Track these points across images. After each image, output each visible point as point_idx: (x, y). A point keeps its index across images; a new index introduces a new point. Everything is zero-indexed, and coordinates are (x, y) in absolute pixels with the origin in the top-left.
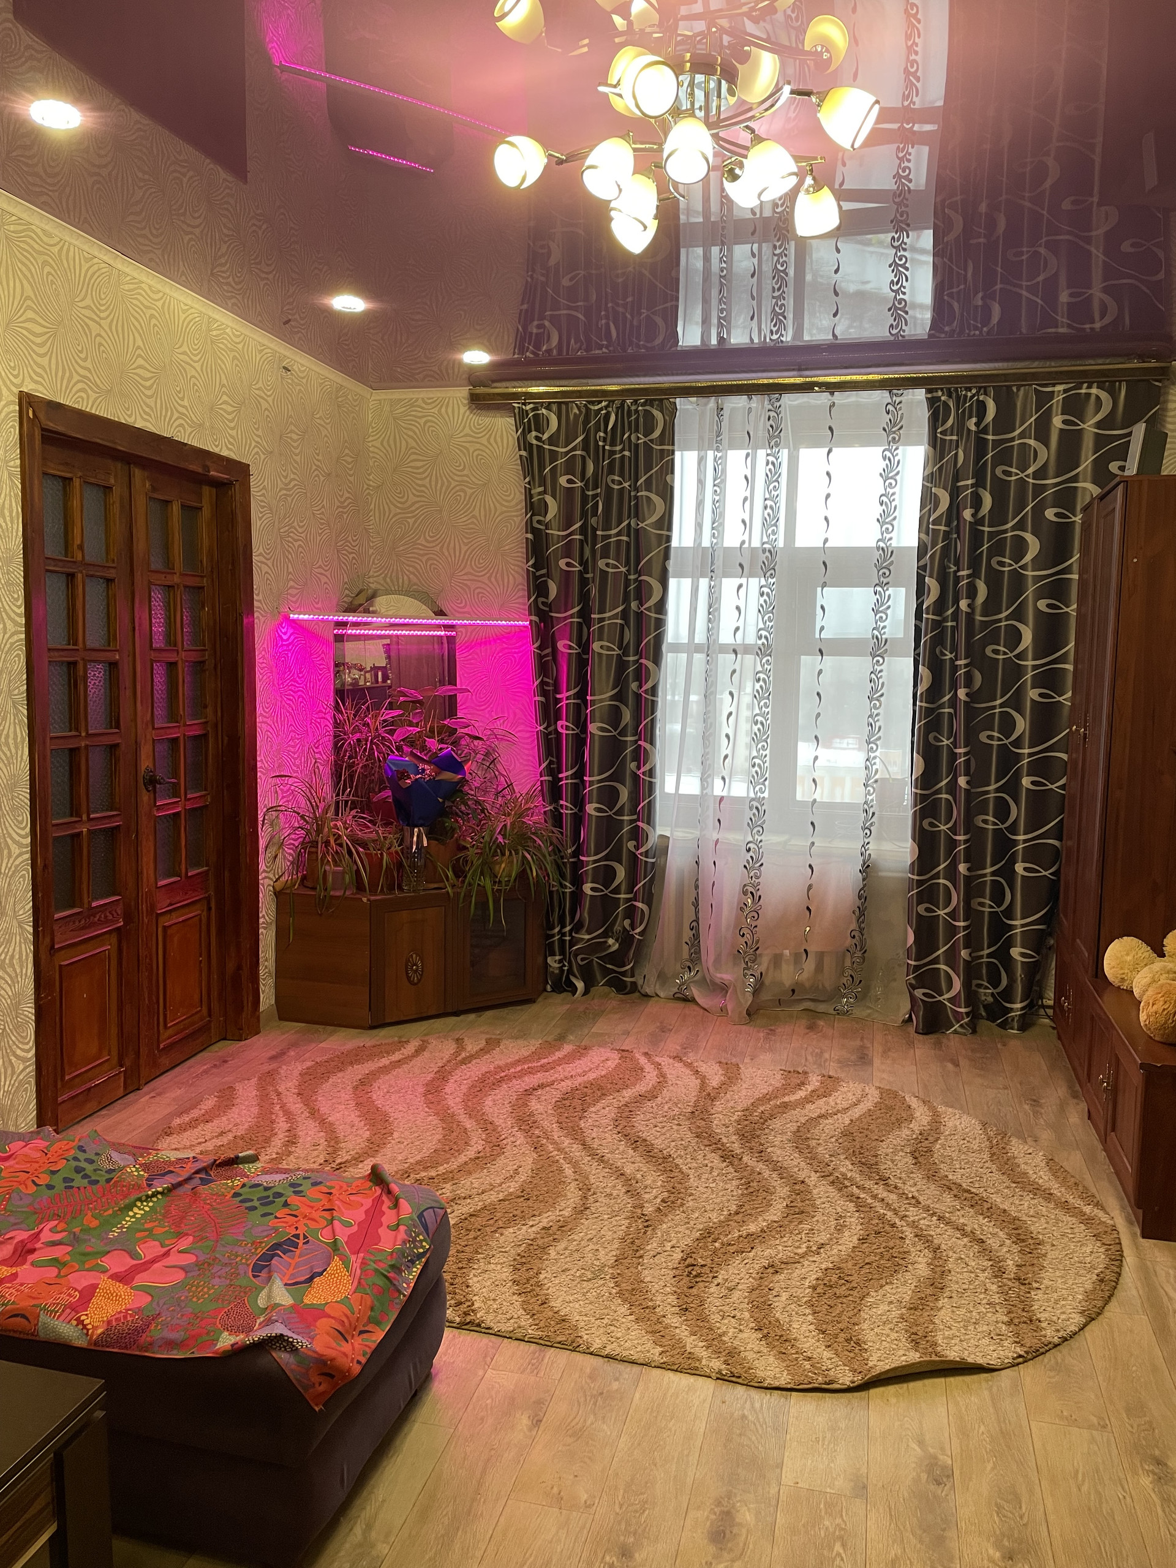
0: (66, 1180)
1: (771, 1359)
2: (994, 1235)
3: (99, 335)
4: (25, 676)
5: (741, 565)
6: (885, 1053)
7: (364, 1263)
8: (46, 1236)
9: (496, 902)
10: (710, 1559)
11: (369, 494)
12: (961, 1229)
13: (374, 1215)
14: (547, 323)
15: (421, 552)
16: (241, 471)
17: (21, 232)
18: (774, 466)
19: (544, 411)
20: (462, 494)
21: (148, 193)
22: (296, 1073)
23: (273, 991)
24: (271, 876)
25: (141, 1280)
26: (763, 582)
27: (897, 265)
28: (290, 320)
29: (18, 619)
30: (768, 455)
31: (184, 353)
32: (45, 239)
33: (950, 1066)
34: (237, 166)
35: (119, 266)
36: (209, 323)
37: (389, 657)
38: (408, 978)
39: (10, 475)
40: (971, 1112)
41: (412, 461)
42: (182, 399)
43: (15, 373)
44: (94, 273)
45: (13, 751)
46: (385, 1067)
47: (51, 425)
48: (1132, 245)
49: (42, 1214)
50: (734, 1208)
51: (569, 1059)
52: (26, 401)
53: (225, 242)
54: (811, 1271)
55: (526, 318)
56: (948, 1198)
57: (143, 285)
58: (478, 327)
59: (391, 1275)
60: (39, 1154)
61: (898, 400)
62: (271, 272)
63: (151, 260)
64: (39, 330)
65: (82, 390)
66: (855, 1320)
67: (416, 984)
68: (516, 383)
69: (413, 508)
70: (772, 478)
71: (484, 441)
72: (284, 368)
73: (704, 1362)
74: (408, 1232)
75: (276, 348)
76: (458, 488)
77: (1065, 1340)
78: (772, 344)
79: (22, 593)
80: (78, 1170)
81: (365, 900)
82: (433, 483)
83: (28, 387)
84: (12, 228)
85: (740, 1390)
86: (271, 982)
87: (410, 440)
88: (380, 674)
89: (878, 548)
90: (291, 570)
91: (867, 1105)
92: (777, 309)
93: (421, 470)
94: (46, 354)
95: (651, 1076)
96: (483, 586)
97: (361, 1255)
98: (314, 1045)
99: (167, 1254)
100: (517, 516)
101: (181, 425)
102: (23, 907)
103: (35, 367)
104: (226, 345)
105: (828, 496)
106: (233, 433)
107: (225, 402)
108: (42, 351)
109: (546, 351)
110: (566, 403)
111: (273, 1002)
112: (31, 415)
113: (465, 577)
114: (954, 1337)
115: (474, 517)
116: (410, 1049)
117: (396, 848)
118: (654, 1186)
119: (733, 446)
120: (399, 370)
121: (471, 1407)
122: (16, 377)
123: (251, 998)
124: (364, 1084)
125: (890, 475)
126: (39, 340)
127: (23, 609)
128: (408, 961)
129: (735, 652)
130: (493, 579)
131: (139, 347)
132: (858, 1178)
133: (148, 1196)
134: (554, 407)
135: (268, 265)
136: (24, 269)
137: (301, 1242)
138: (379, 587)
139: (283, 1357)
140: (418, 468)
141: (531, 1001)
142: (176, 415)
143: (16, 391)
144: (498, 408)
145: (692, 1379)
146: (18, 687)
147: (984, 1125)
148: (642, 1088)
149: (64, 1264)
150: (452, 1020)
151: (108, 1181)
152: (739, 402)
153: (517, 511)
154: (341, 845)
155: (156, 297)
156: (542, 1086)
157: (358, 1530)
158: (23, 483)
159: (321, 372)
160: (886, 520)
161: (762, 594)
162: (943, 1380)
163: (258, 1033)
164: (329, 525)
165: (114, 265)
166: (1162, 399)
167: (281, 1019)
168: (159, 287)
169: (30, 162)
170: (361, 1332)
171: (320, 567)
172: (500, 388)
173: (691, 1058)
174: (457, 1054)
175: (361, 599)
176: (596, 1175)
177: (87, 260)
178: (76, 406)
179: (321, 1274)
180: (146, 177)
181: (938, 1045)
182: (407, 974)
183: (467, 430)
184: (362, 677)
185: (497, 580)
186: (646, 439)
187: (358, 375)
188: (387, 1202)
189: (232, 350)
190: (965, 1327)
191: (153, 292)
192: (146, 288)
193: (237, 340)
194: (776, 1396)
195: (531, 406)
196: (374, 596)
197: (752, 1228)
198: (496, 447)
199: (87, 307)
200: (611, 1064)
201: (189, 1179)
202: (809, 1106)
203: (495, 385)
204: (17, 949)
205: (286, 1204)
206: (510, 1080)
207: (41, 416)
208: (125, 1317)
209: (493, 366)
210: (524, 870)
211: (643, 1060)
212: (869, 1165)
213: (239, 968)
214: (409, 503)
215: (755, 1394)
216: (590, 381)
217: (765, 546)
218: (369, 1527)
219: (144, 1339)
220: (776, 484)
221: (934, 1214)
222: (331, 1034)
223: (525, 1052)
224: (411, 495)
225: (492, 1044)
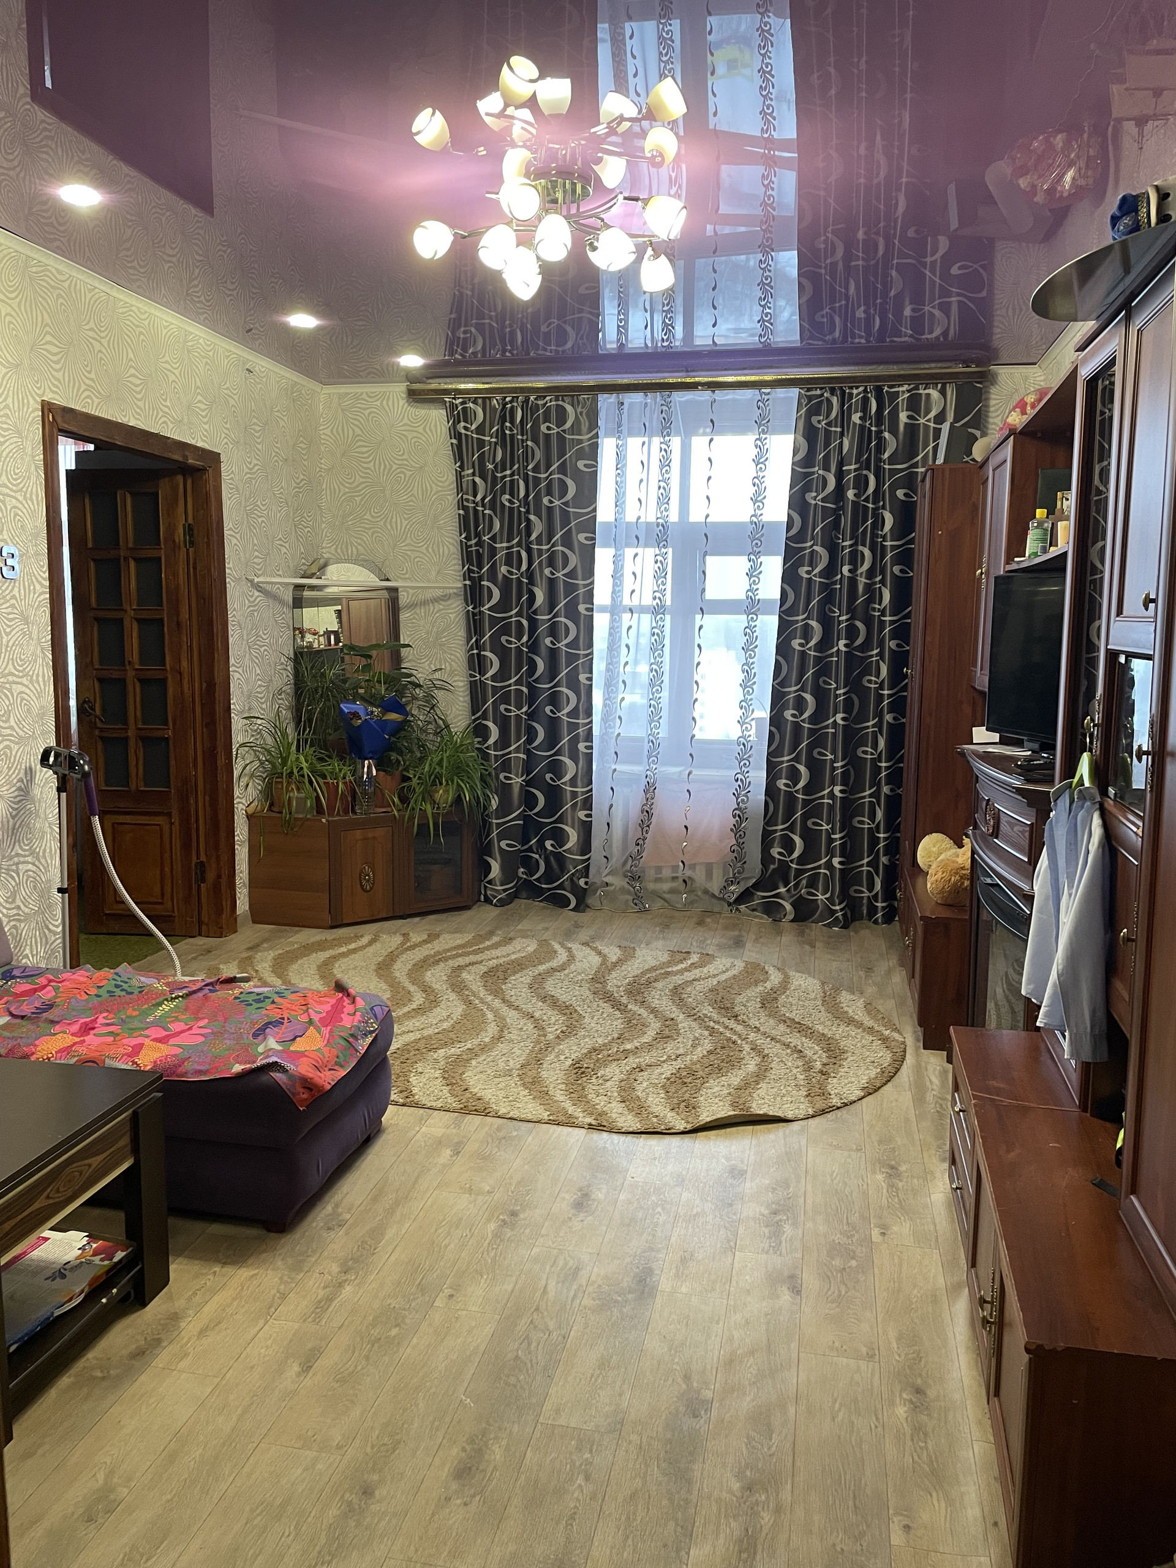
0: (109, 992)
1: (630, 1117)
2: (811, 1048)
3: (100, 351)
4: (50, 628)
5: (637, 537)
6: (756, 940)
7: (331, 1031)
8: (101, 1020)
9: (436, 825)
10: (570, 1215)
11: (321, 476)
12: (787, 1046)
13: (337, 1009)
14: (473, 330)
15: (367, 526)
16: (213, 459)
17: (41, 272)
18: (666, 452)
19: (471, 405)
20: (402, 476)
21: (136, 231)
22: (270, 957)
23: (247, 899)
24: (244, 801)
25: (172, 1042)
26: (658, 552)
27: (764, 284)
28: (252, 329)
29: (44, 582)
30: (661, 443)
31: (166, 362)
32: (58, 276)
33: (807, 947)
34: (205, 203)
35: (115, 294)
36: (186, 335)
37: (340, 622)
38: (362, 886)
39: (37, 467)
40: (816, 976)
41: (358, 447)
42: (165, 400)
43: (39, 385)
44: (95, 301)
45: (42, 687)
46: (344, 953)
47: (66, 426)
48: (960, 268)
49: (98, 1009)
50: (616, 1036)
51: (495, 946)
52: (47, 408)
53: (197, 267)
54: (668, 1070)
55: (454, 325)
56: (782, 1027)
57: (133, 308)
58: (413, 331)
59: (351, 1040)
60: (86, 979)
61: (766, 397)
62: (235, 289)
63: (139, 287)
64: (55, 350)
65: (88, 397)
66: (695, 1095)
67: (368, 891)
68: (448, 380)
69: (360, 488)
70: (665, 463)
71: (420, 429)
72: (247, 370)
73: (580, 1119)
74: (363, 1016)
75: (240, 353)
76: (398, 470)
77: (846, 1105)
78: (664, 350)
79: (46, 561)
80: (117, 986)
81: (324, 820)
82: (377, 467)
83: (48, 397)
84: (34, 270)
85: (605, 1135)
86: (245, 891)
87: (357, 429)
88: (332, 637)
89: (751, 522)
90: (256, 542)
91: (735, 972)
92: (667, 321)
93: (366, 455)
94: (61, 369)
95: (562, 956)
96: (421, 555)
97: (329, 1028)
98: (283, 940)
99: (190, 1029)
100: (450, 495)
101: (164, 422)
102: (52, 812)
103: (53, 380)
104: (199, 353)
105: (709, 478)
106: (206, 427)
107: (200, 401)
108: (57, 367)
109: (472, 353)
110: (489, 398)
111: (247, 908)
112: (51, 420)
113: (406, 548)
114: (765, 1103)
115: (413, 495)
116: (365, 940)
117: (350, 777)
118: (555, 1023)
119: (631, 434)
120: (346, 367)
121: (410, 1146)
122: (39, 389)
123: (229, 902)
124: (327, 964)
125: (760, 460)
126: (55, 358)
127: (47, 574)
128: (361, 872)
129: (631, 611)
130: (430, 550)
131: (131, 360)
132: (715, 1016)
133: (172, 998)
134: (480, 401)
135: (232, 283)
136: (43, 302)
137: (286, 1021)
138: (330, 556)
139: (277, 1076)
140: (363, 453)
141: (467, 908)
142: (161, 414)
143: (39, 400)
144: (432, 401)
145: (571, 1129)
146: (45, 637)
147: (823, 983)
148: (554, 964)
149: (118, 1035)
150: (400, 922)
151: (140, 992)
152: (637, 397)
153: (450, 490)
154: (303, 776)
155: (144, 317)
156: (471, 964)
157: (329, 1208)
158: (46, 474)
159: (279, 371)
160: (758, 499)
161: (656, 562)
162: (751, 1127)
163: (235, 931)
164: (287, 503)
165: (111, 293)
166: (983, 397)
167: (255, 922)
168: (146, 308)
169: (45, 215)
170: (330, 1070)
171: (280, 539)
172: (434, 385)
173: (598, 944)
174: (403, 944)
175: (314, 569)
176: (511, 1015)
177: (90, 291)
178: (84, 410)
179: (301, 1036)
180: (134, 218)
181: (801, 934)
182: (361, 883)
183: (406, 421)
184: (316, 641)
185: (433, 550)
186: (559, 430)
187: (310, 372)
188: (347, 1001)
189: (204, 357)
190: (775, 1099)
191: (141, 313)
192: (136, 311)
193: (209, 349)
194: (630, 1137)
195: (461, 400)
196: (325, 565)
197: (628, 1046)
198: (430, 434)
199: (91, 329)
200: (530, 949)
201: (201, 989)
202: (686, 974)
203: (430, 381)
204: (48, 844)
205: (273, 1002)
206: (446, 960)
207: (59, 420)
208: (166, 1059)
209: (426, 367)
210: (459, 795)
211: (557, 946)
212: (727, 1009)
213: (219, 877)
214: (356, 484)
215: (615, 1137)
216: (511, 379)
217: (659, 520)
218: (337, 1206)
219: (181, 1070)
220: (667, 468)
221: (769, 1036)
222: (296, 932)
223: (459, 942)
224: (358, 477)
225: (432, 937)
